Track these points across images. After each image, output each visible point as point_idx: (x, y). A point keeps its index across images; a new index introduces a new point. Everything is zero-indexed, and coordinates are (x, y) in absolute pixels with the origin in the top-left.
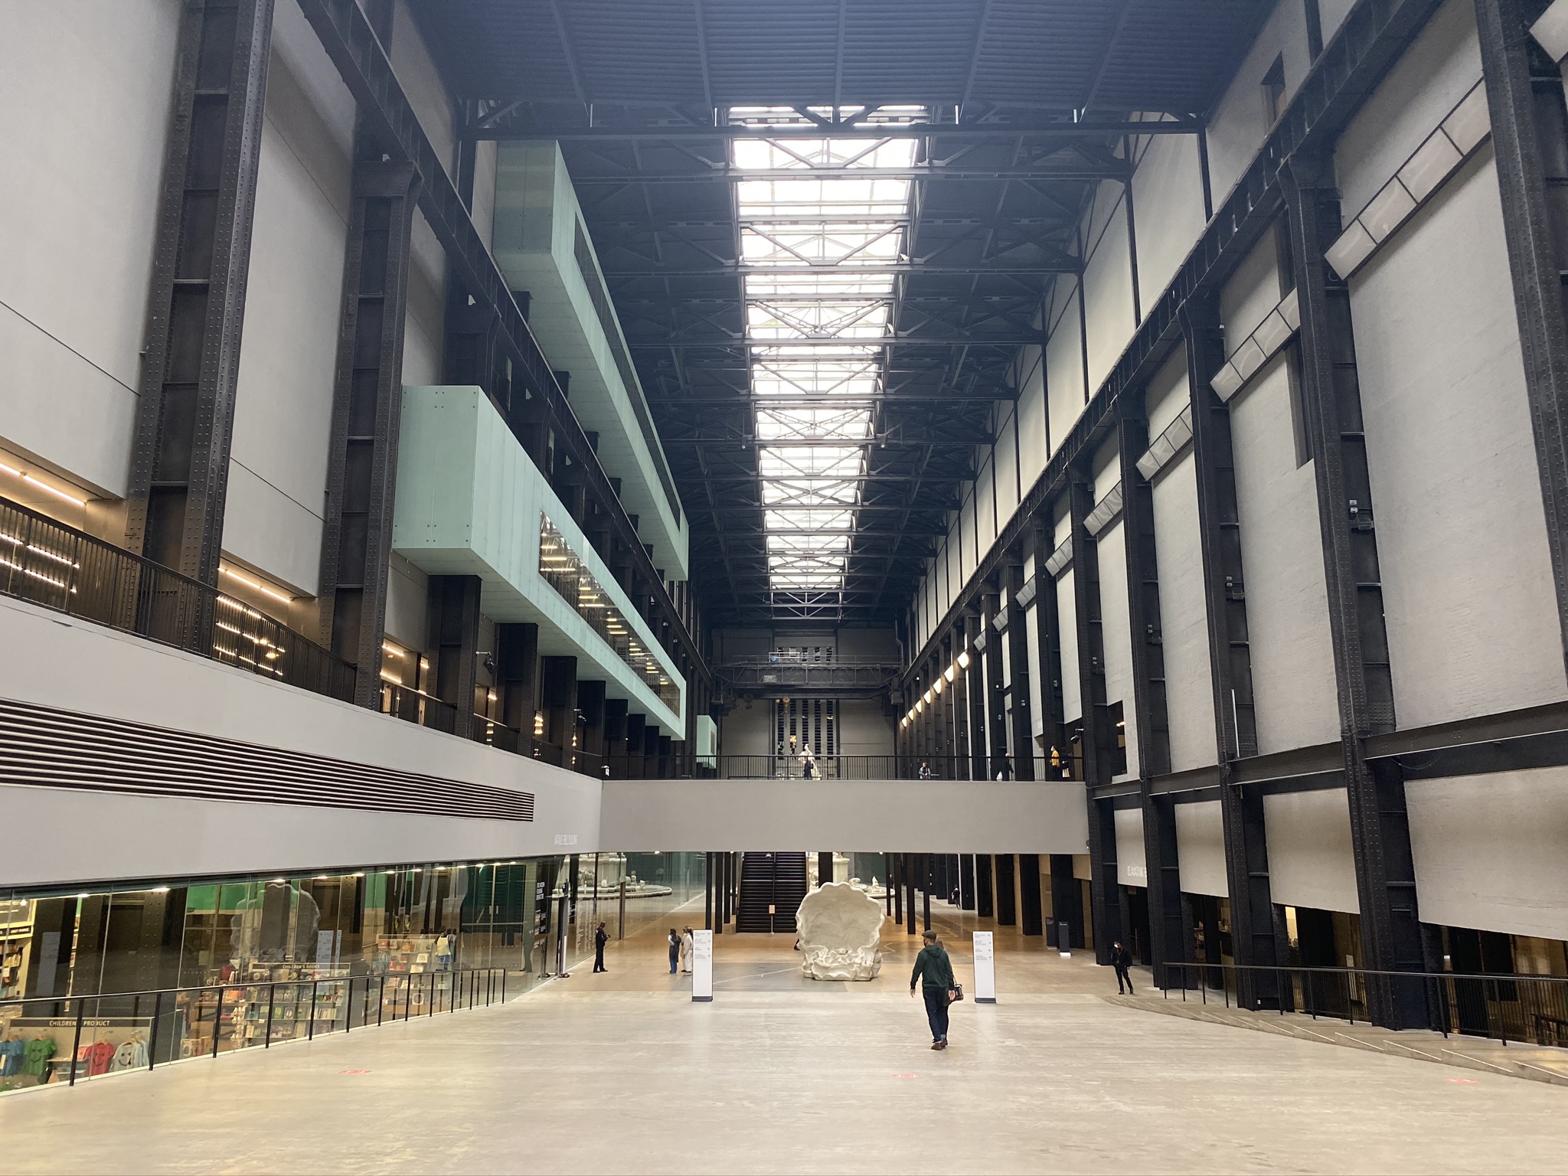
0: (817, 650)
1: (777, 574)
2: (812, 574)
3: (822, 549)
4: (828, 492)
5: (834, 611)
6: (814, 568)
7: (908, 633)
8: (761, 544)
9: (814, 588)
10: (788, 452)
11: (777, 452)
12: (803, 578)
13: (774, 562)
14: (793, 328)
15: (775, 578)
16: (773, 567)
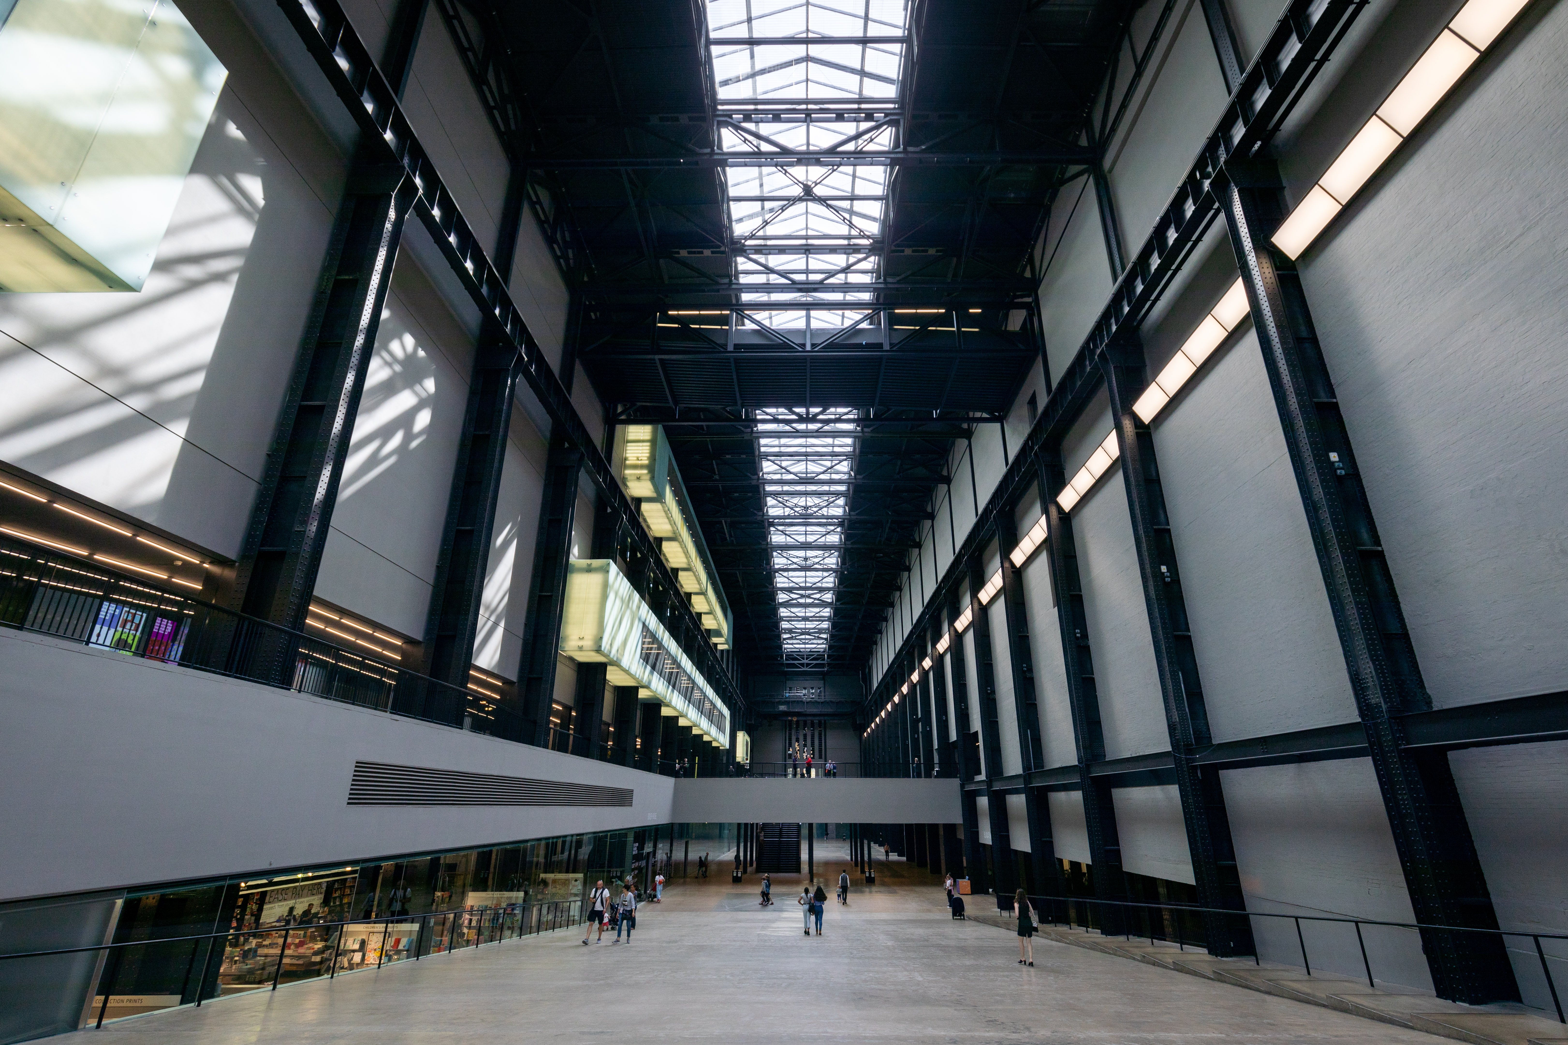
0: (812, 688)
1: (788, 644)
2: (808, 643)
3: (814, 629)
4: (818, 596)
5: (822, 665)
6: (810, 639)
7: (868, 678)
8: (776, 625)
9: (810, 651)
10: (791, 574)
11: (785, 574)
12: (803, 646)
13: (785, 636)
14: (792, 509)
15: (786, 646)
16: (785, 639)
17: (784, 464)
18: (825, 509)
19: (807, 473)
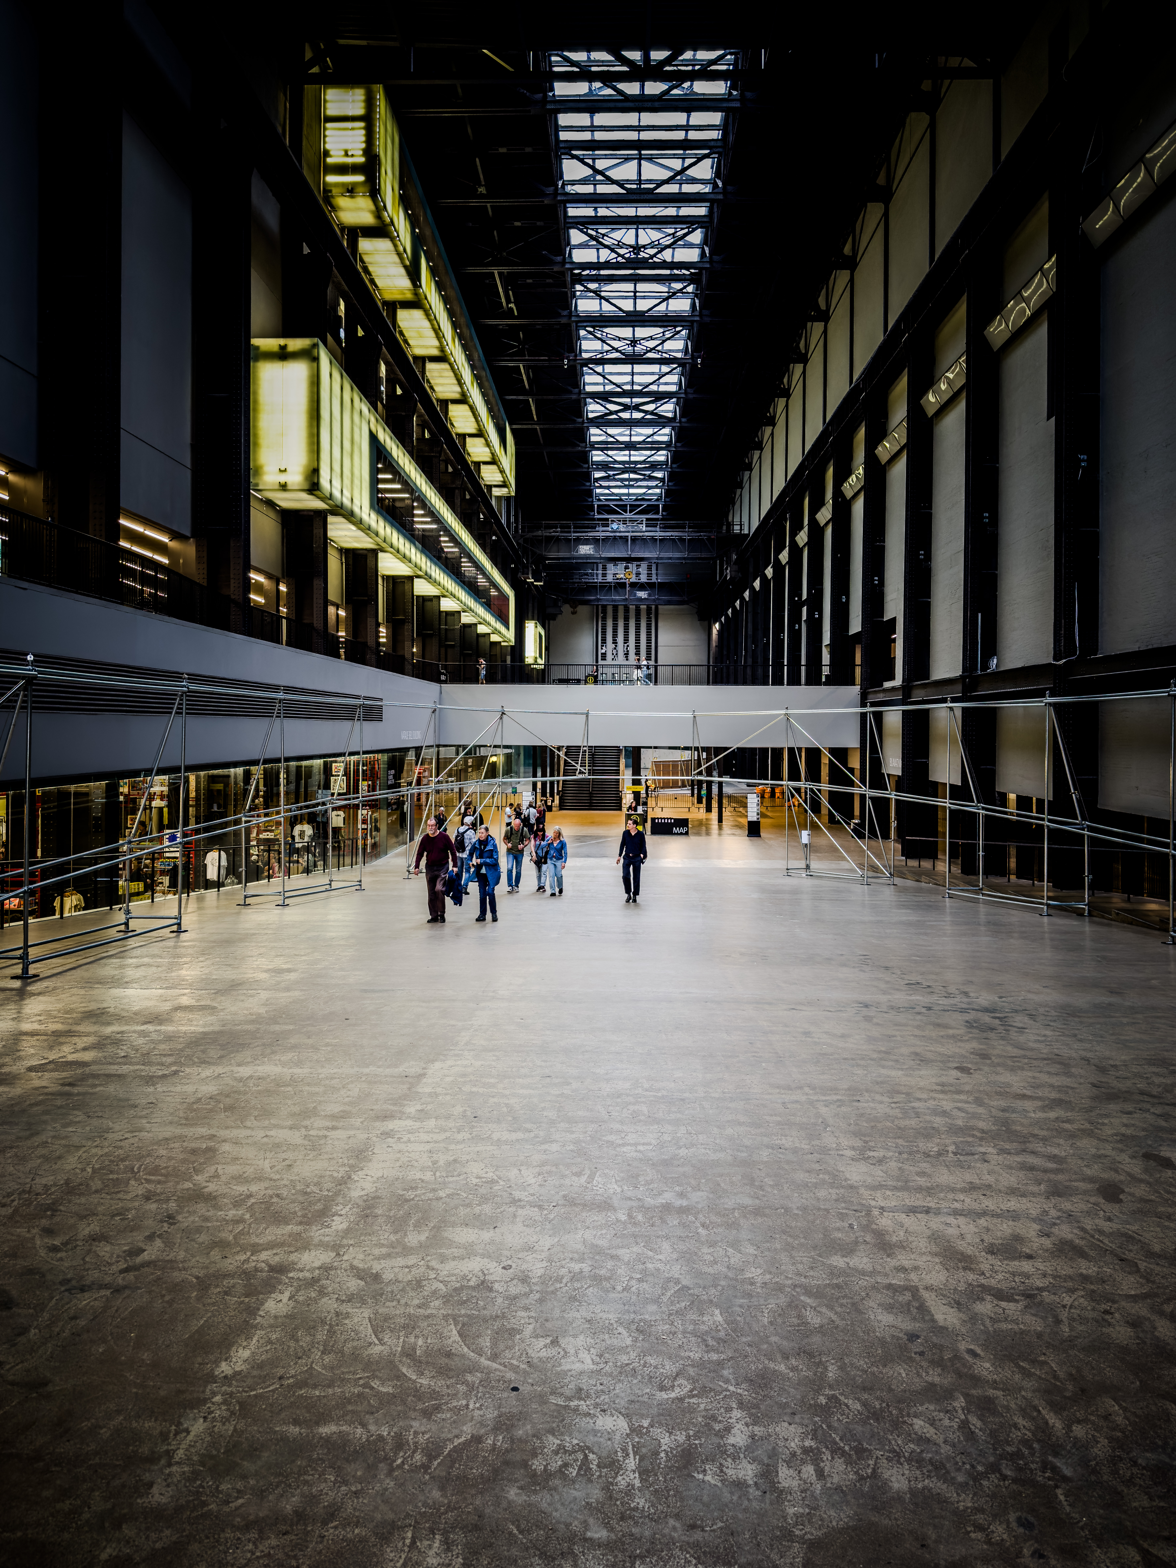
1: (599, 486)
2: (632, 486)
3: (644, 462)
4: (651, 407)
8: (584, 457)
10: (609, 368)
11: (599, 369)
12: (625, 491)
13: (598, 475)
14: (612, 250)
15: (598, 491)
16: (597, 480)
17: (600, 165)
18: (669, 251)
19: (640, 181)
